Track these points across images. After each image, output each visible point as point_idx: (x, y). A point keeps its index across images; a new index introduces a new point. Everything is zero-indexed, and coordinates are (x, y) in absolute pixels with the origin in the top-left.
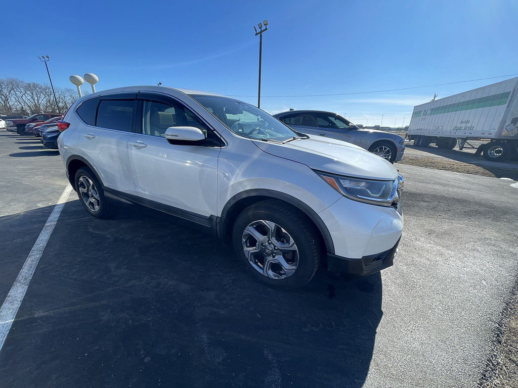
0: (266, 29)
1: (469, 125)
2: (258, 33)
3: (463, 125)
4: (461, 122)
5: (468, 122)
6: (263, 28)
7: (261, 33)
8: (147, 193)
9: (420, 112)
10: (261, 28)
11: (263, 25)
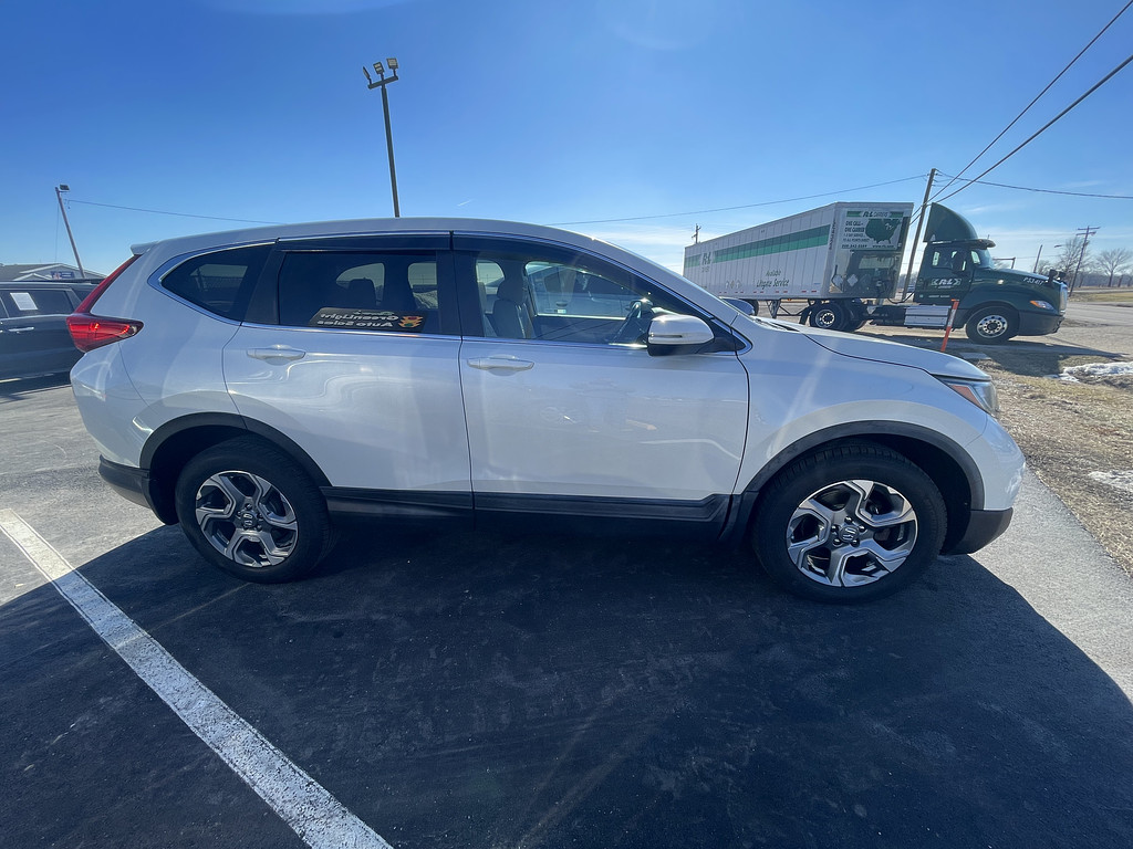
0: (395, 78)
1: (780, 278)
2: (377, 84)
3: (772, 279)
4: (768, 274)
5: (778, 273)
6: (388, 74)
7: (383, 83)
8: (515, 478)
9: (698, 257)
10: (381, 72)
11: (386, 67)
